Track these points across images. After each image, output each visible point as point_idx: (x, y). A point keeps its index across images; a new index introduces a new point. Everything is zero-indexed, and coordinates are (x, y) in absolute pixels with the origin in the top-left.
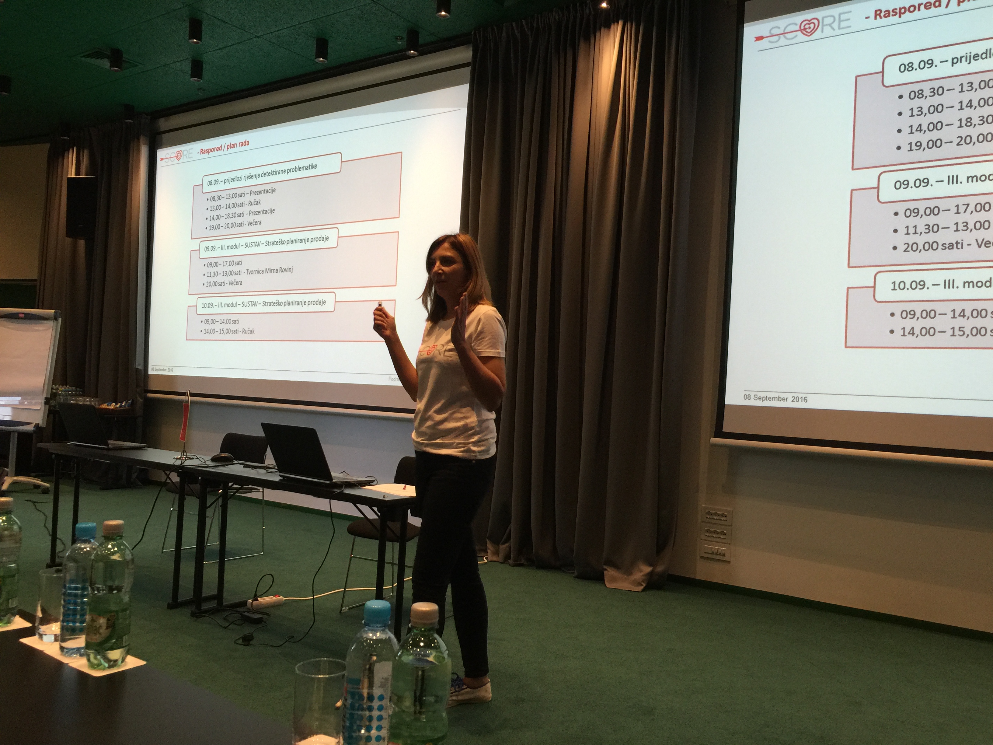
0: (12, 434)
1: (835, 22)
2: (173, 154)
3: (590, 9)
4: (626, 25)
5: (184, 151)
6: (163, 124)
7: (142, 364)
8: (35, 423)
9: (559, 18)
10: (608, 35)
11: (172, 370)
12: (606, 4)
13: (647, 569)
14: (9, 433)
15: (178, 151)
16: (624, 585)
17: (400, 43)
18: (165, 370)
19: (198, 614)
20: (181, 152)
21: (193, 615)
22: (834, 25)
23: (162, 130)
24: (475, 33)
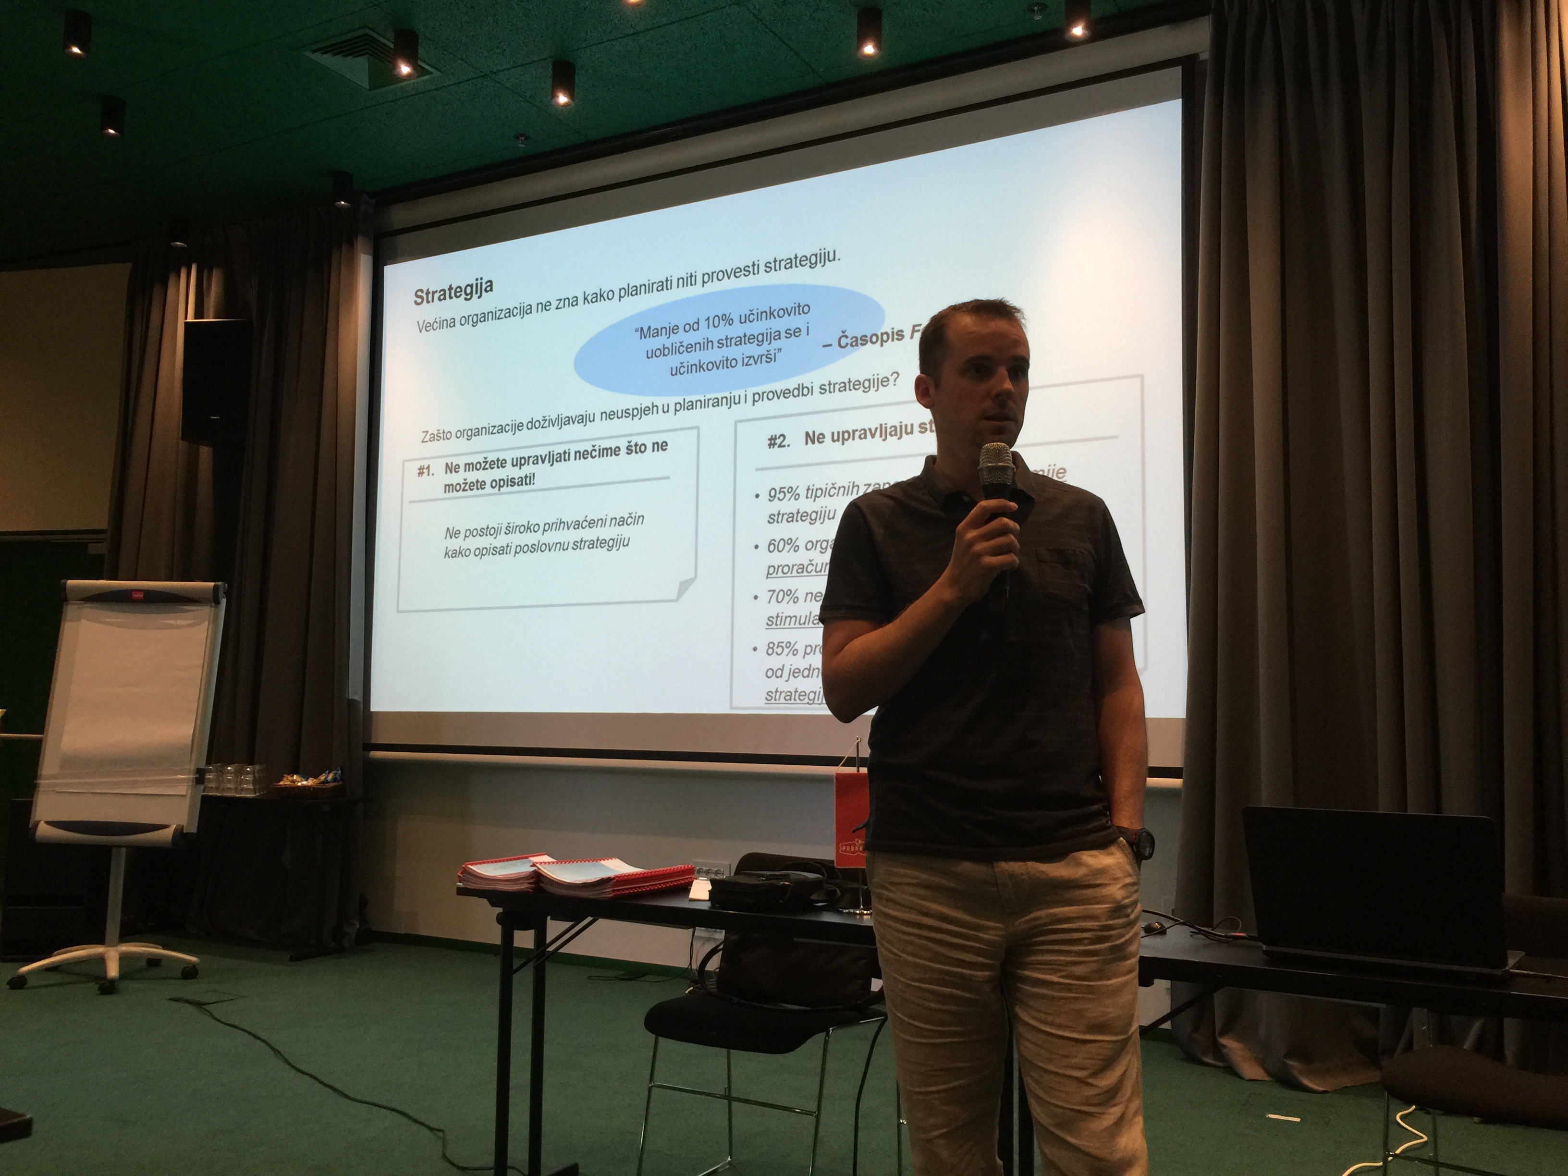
0: (114, 850)
8: (174, 826)
14: (106, 851)
23: (395, 228)
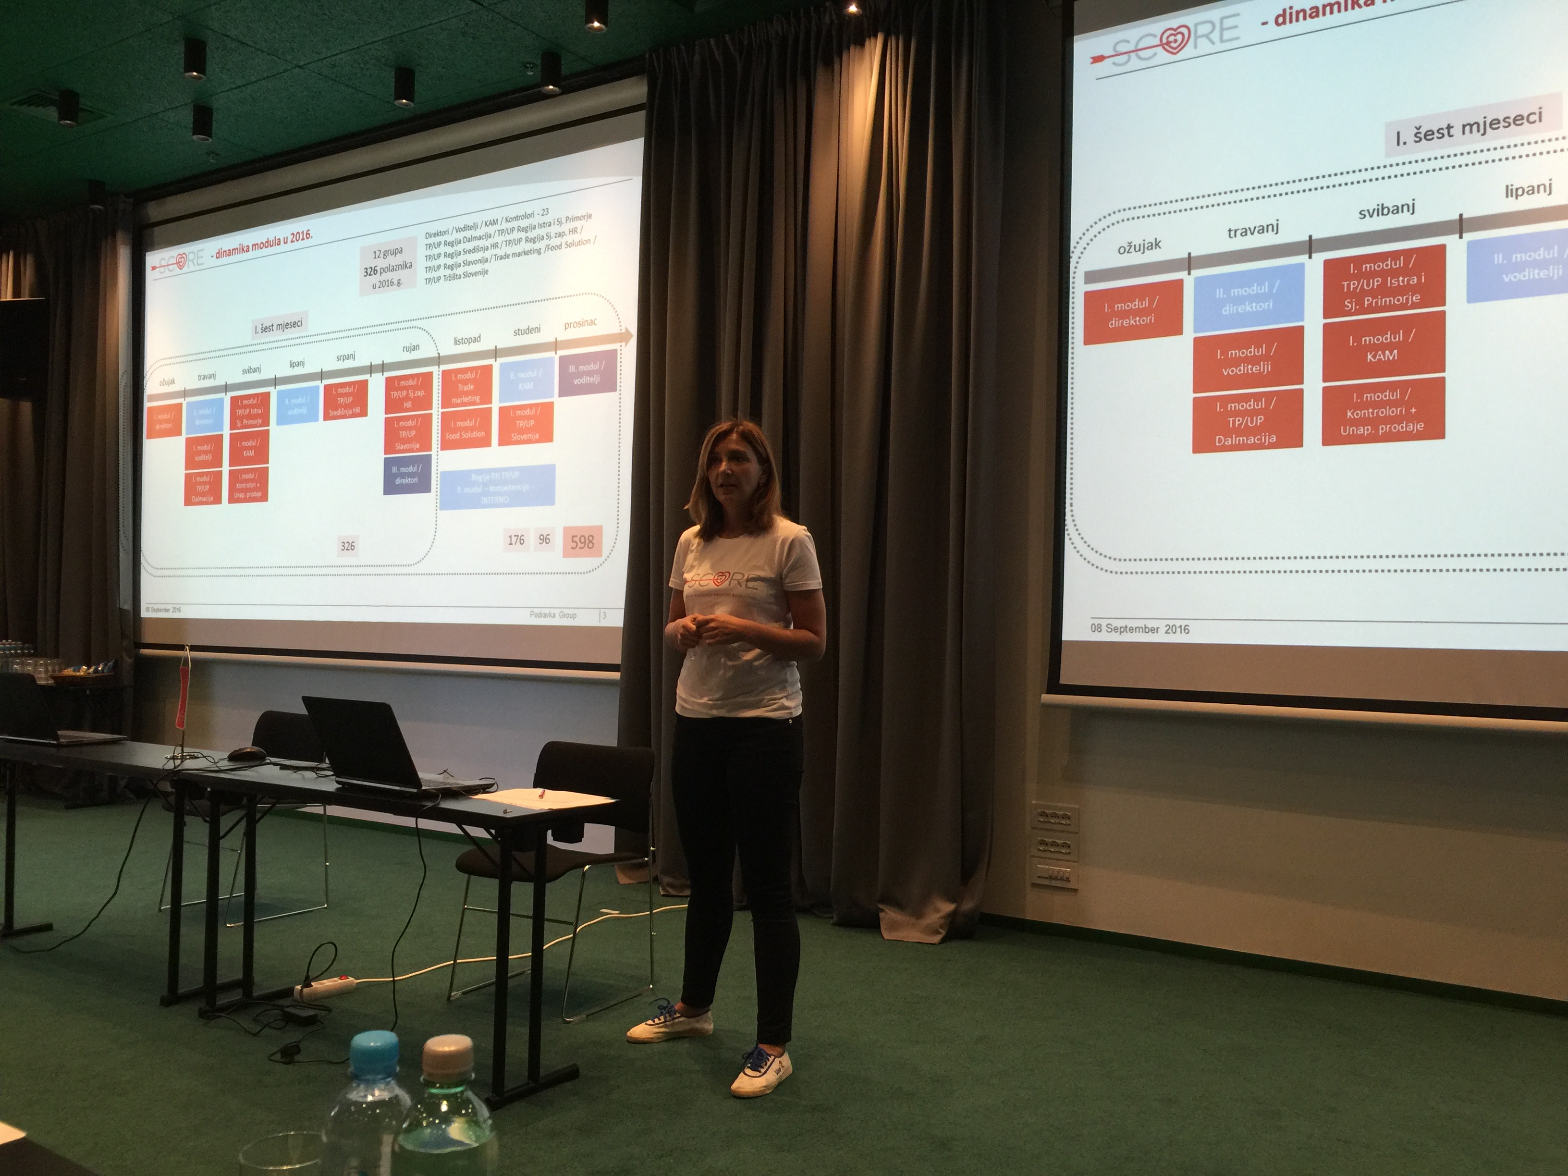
1: (1215, 32)
2: (172, 258)
3: (831, 16)
4: (889, 41)
5: (190, 253)
6: (154, 211)
7: (130, 602)
9: (783, 32)
10: (862, 58)
11: (179, 610)
12: (857, 7)
13: (947, 907)
15: (179, 254)
16: (913, 935)
17: (532, 74)
18: (167, 610)
19: (210, 1013)
20: (184, 256)
21: (202, 1014)
22: (1212, 36)
23: (152, 221)
24: (651, 56)
